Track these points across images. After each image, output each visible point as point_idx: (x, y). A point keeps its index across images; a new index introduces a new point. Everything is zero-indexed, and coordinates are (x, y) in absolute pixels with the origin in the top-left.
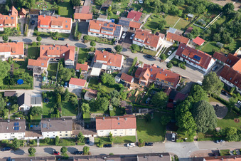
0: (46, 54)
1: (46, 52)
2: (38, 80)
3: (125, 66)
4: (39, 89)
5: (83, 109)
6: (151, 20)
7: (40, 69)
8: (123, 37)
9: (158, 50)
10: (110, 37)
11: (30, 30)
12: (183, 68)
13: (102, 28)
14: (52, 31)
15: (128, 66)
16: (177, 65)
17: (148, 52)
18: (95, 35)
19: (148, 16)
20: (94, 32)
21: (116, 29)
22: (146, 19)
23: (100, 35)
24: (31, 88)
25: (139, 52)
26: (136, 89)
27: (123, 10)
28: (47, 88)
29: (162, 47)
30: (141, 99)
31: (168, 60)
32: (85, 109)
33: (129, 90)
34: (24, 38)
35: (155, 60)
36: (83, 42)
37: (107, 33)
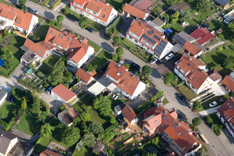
0: (51, 40)
1: (53, 39)
2: (22, 69)
3: (142, 97)
4: (16, 81)
5: (42, 131)
6: (221, 49)
7: (33, 56)
8: (167, 58)
9: (200, 94)
10: (150, 51)
11: (62, 4)
12: (217, 133)
13: (144, 36)
14: (85, 14)
15: (145, 99)
16: (210, 125)
17: (185, 91)
18: (133, 40)
19: (223, 43)
20: (133, 37)
21: (160, 44)
22: (216, 45)
23: (139, 44)
24: (7, 76)
25: (174, 86)
26: (133, 135)
27: (194, 23)
28: (25, 84)
29: (210, 92)
30: (129, 151)
31: (205, 113)
32: (45, 132)
33: (123, 131)
34: (48, 11)
35: (187, 105)
36: (113, 44)
37: (147, 44)
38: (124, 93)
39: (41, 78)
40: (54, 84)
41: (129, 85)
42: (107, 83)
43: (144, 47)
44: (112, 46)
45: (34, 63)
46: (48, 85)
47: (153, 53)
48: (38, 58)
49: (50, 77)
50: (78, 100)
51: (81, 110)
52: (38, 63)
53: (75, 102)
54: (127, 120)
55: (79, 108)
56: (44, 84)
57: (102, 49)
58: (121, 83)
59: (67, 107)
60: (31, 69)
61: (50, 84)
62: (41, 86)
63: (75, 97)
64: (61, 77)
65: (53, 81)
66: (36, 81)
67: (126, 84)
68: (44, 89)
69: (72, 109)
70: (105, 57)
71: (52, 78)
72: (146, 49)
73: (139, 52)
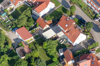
38: (69, 40)
39: (11, 20)
40: (18, 26)
41: (73, 34)
42: (57, 31)
43: (93, 8)
44: (69, 4)
45: (9, 9)
46: (15, 26)
47: (98, 13)
48: (12, 6)
49: (17, 20)
50: (34, 40)
51: (34, 48)
52: (12, 10)
53: (32, 41)
54: (65, 61)
55: (33, 46)
56: (13, 25)
57: (61, 5)
58: (67, 32)
59: (24, 44)
60: (5, 13)
61: (16, 25)
62: (10, 26)
63: (32, 38)
64: (24, 22)
65: (18, 24)
66: (7, 22)
67: (70, 34)
68: (11, 29)
69: (27, 46)
70: (62, 11)
71: (18, 21)
72: (94, 9)
73: (88, 10)
